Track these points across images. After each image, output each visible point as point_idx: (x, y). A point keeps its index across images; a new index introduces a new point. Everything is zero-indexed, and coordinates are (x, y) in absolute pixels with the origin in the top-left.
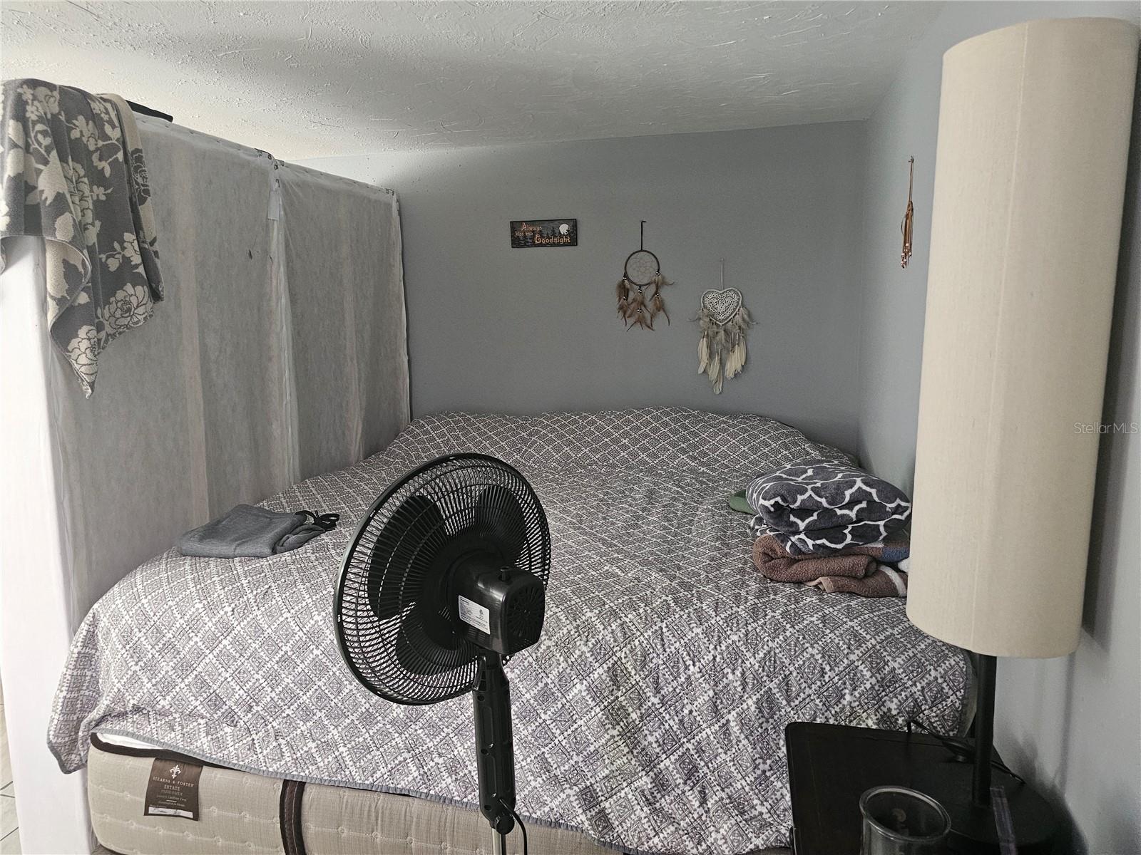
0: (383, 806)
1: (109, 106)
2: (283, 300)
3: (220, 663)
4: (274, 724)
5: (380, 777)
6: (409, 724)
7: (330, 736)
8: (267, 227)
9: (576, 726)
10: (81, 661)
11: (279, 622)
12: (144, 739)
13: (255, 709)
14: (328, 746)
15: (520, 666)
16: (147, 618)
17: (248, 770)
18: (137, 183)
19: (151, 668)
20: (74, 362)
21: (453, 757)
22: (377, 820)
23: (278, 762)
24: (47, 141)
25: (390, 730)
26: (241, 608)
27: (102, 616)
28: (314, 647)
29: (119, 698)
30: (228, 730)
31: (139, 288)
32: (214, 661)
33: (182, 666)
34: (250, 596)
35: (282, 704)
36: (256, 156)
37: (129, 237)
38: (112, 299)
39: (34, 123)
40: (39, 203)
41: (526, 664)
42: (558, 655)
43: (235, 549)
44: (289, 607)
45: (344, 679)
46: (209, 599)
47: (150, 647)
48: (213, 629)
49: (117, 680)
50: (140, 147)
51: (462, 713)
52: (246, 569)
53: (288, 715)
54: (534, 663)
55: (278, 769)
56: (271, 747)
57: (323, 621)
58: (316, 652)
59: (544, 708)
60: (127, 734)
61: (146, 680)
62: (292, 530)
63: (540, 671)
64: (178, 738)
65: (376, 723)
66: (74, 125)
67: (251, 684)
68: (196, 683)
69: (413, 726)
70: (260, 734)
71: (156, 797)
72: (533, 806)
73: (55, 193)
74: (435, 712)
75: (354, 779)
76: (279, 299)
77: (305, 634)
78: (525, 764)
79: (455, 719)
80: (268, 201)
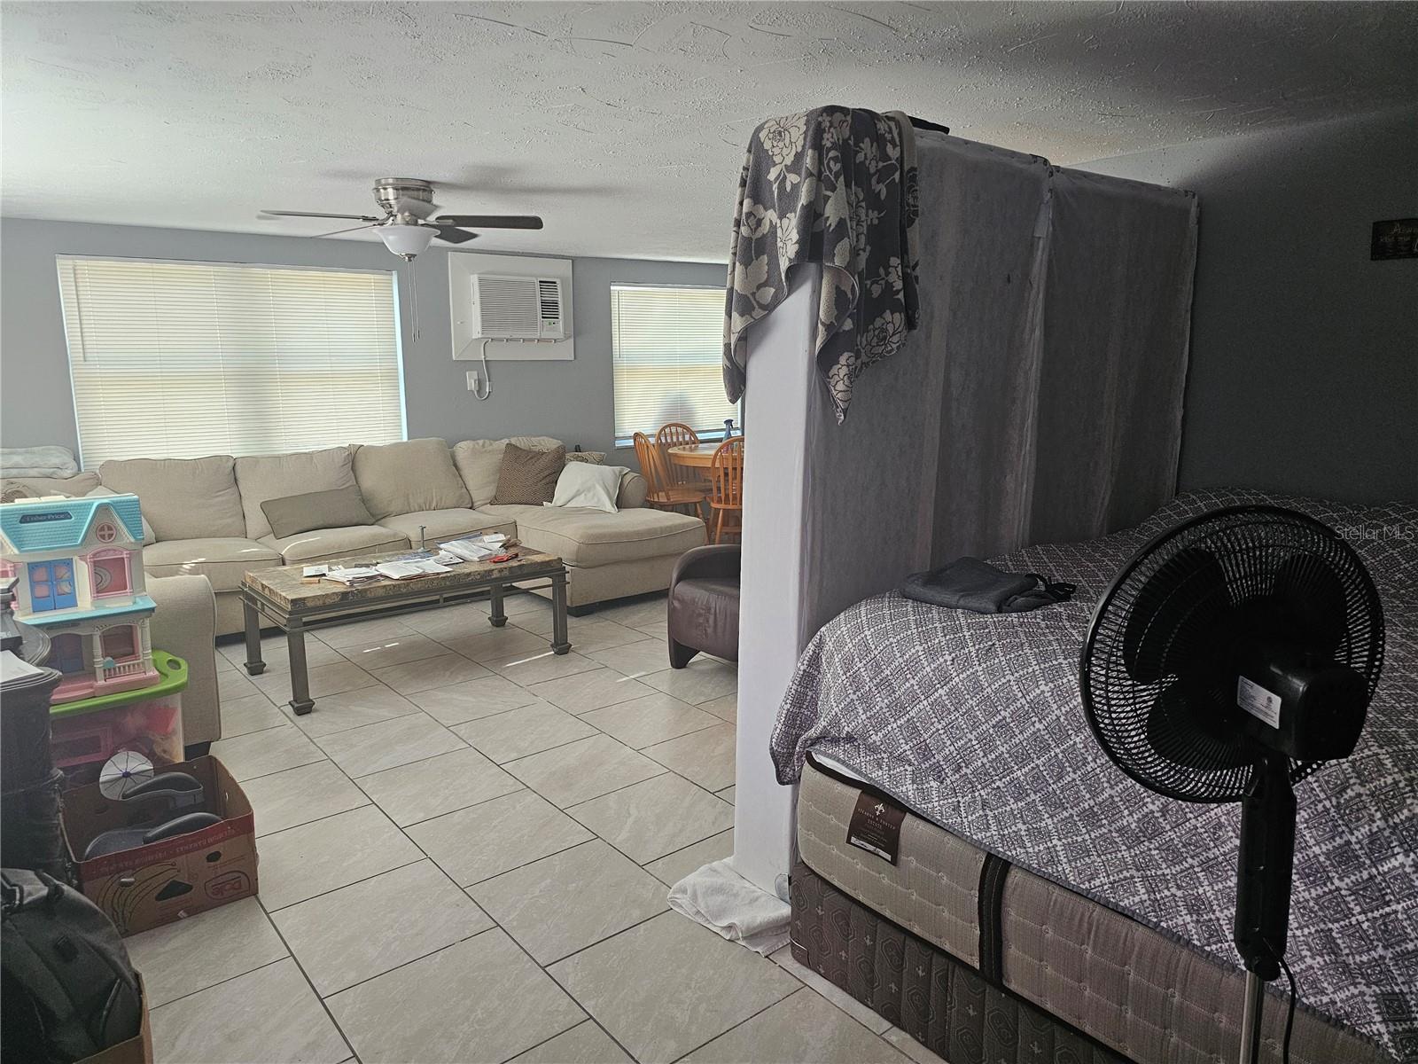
0: (1098, 921)
1: (892, 124)
2: (1037, 332)
3: (934, 713)
4: (982, 792)
5: (1099, 886)
6: (1142, 839)
7: (1043, 824)
8: (1032, 247)
9: (1387, 909)
10: (805, 679)
11: (1000, 683)
12: (853, 769)
13: (964, 770)
14: (1040, 835)
15: (1311, 808)
16: (869, 651)
17: (950, 830)
18: (908, 205)
19: (866, 700)
20: (832, 388)
21: (1196, 895)
22: (1089, 933)
23: (984, 833)
24: (836, 167)
25: (1117, 840)
26: (961, 660)
27: (828, 639)
28: (1037, 719)
29: (835, 722)
30: (934, 784)
31: (897, 315)
32: (928, 709)
33: (896, 705)
34: (971, 649)
35: (993, 773)
36: (1030, 163)
37: (895, 261)
38: (871, 327)
39: (829, 150)
40: (823, 231)
41: (1320, 807)
42: (1373, 809)
43: (959, 600)
44: (1013, 670)
45: (1067, 764)
46: (929, 643)
47: (868, 679)
48: (930, 675)
49: (835, 705)
50: (916, 166)
51: (1216, 846)
52: (969, 621)
53: (998, 787)
54: (1333, 810)
55: (983, 839)
56: (977, 815)
57: (1050, 693)
58: (1038, 725)
59: (1340, 872)
60: (839, 760)
61: (861, 712)
62: (1021, 592)
63: (1340, 822)
64: (885, 777)
65: (1100, 827)
66: (860, 147)
67: (962, 742)
68: (908, 727)
69: (1146, 843)
70: (966, 798)
71: (860, 827)
72: (1305, 988)
73: (838, 219)
74: (1178, 834)
75: (1067, 878)
76: (1033, 331)
77: (1028, 702)
78: (1300, 935)
79: (1205, 851)
80: (1037, 214)
